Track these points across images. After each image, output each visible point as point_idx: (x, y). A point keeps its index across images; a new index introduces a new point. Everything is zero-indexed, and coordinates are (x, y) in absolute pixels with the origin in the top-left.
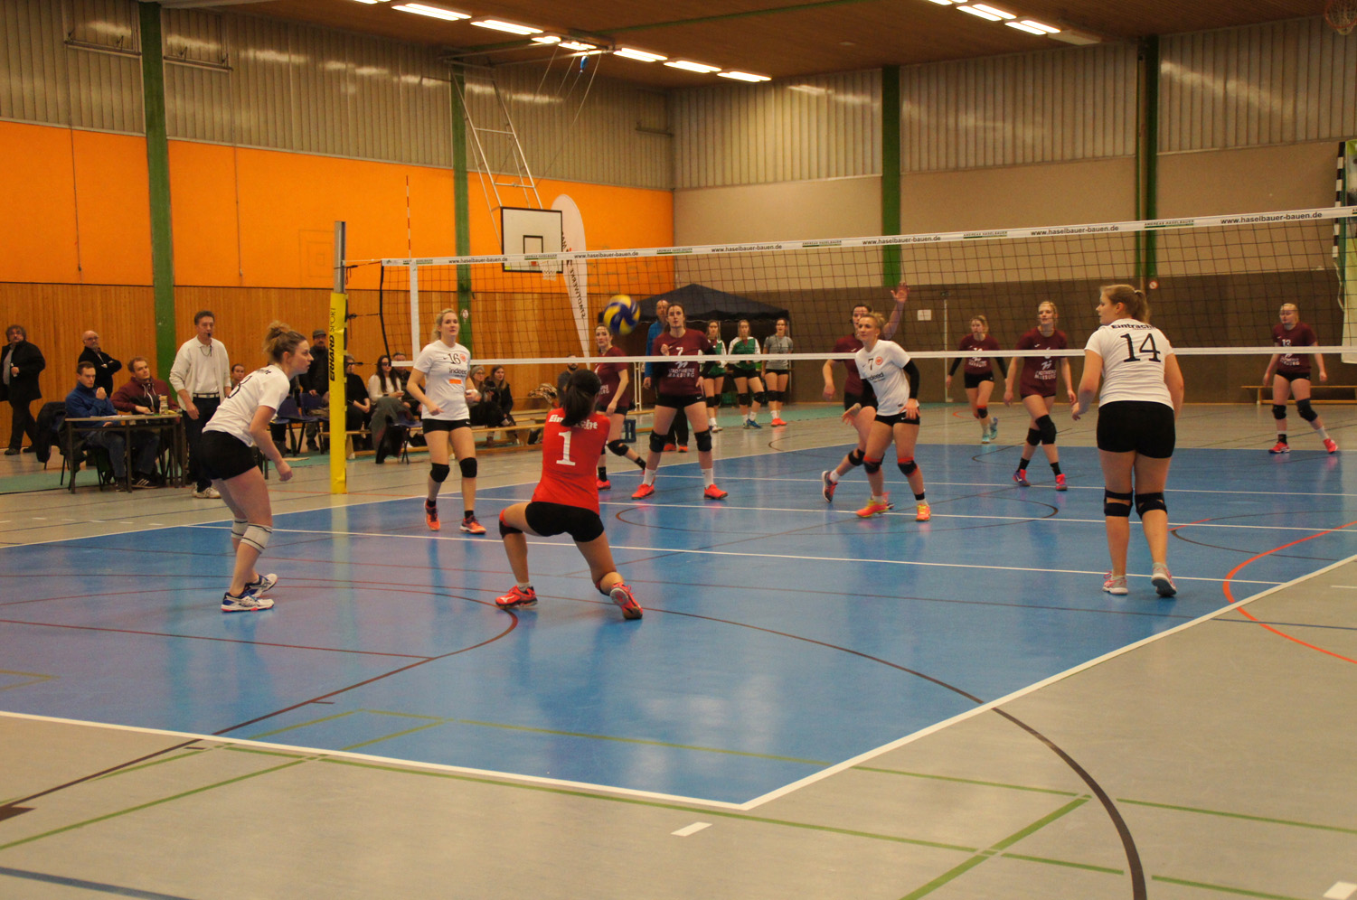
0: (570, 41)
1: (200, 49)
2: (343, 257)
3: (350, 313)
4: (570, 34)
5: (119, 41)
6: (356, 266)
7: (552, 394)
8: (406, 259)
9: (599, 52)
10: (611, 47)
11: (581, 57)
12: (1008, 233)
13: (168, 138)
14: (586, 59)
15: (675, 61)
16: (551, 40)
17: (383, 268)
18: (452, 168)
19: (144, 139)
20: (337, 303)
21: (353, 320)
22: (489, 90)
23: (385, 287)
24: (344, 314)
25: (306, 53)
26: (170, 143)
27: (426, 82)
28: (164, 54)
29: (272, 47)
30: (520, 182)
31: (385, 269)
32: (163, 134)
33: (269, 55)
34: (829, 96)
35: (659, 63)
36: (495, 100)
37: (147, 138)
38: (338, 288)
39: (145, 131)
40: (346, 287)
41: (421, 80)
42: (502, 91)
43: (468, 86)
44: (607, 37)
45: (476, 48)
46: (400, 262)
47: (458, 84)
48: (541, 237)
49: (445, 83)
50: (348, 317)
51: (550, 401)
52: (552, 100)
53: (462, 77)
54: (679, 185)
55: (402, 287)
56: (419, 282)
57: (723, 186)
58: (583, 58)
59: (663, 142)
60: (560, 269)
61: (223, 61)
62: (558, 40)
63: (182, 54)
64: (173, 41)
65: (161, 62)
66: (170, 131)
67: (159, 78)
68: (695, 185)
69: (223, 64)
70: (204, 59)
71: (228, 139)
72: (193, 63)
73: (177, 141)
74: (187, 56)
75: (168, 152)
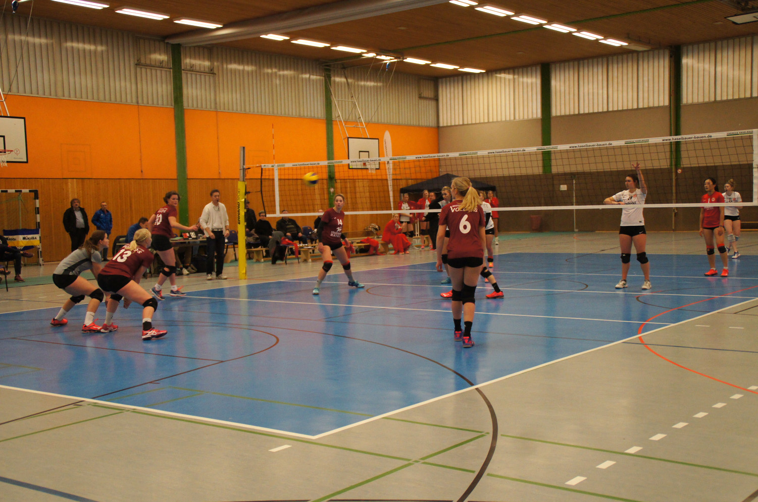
0: (381, 55)
1: (200, 65)
2: (244, 164)
3: (247, 191)
4: (380, 52)
5: (161, 62)
6: (249, 168)
7: (376, 229)
8: (273, 164)
9: (396, 60)
10: (402, 58)
11: (387, 63)
12: (558, 147)
13: (184, 107)
14: (389, 64)
15: (435, 64)
16: (371, 55)
17: (262, 169)
18: (325, 119)
19: (173, 110)
20: (241, 186)
21: (249, 195)
22: (343, 80)
23: (263, 177)
24: (244, 191)
25: (252, 65)
27: (312, 77)
28: (183, 68)
29: (235, 63)
30: (358, 125)
32: (182, 106)
33: (234, 66)
34: (514, 79)
35: (427, 65)
36: (346, 85)
37: (174, 108)
38: (242, 180)
39: (173, 105)
40: (245, 178)
41: (310, 77)
42: (350, 81)
43: (332, 79)
44: (400, 53)
45: (336, 60)
46: (270, 166)
47: (328, 78)
48: (368, 152)
49: (321, 78)
50: (247, 193)
51: (375, 232)
52: (375, 84)
53: (330, 75)
54: (441, 125)
55: (271, 177)
56: (279, 175)
57: (463, 125)
58: (388, 64)
59: (433, 103)
60: (378, 168)
61: (211, 70)
62: (375, 55)
63: (191, 67)
64: (187, 61)
65: (181, 72)
66: (185, 104)
67: (181, 80)
68: (449, 124)
69: (211, 72)
70: (202, 69)
71: (213, 108)
72: (196, 72)
73: (189, 109)
74: (194, 69)
75: (184, 114)
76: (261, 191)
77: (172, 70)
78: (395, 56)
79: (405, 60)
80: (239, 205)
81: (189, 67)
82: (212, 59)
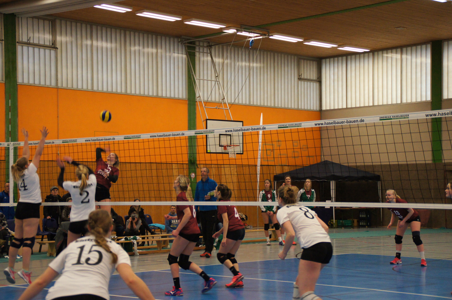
0: (241, 31)
1: (39, 38)
4: (241, 28)
9: (261, 37)
10: (267, 35)
13: (18, 83)
16: (232, 31)
18: (187, 99)
26: (18, 86)
27: (173, 54)
28: (17, 40)
32: (15, 81)
37: (5, 83)
39: (4, 80)
41: (170, 54)
43: (197, 57)
44: (266, 29)
47: (192, 56)
48: (230, 135)
54: (324, 108)
57: (347, 108)
58: (251, 41)
59: (315, 85)
60: (241, 152)
61: (53, 44)
62: (235, 31)
63: (28, 40)
64: (23, 33)
65: (15, 45)
66: (20, 80)
67: (14, 53)
68: (332, 108)
69: (53, 46)
70: (42, 43)
71: (53, 84)
72: (35, 45)
73: (23, 85)
74: (31, 41)
75: (17, 91)
77: (3, 42)
79: (271, 37)
81: (25, 40)
82: (53, 32)
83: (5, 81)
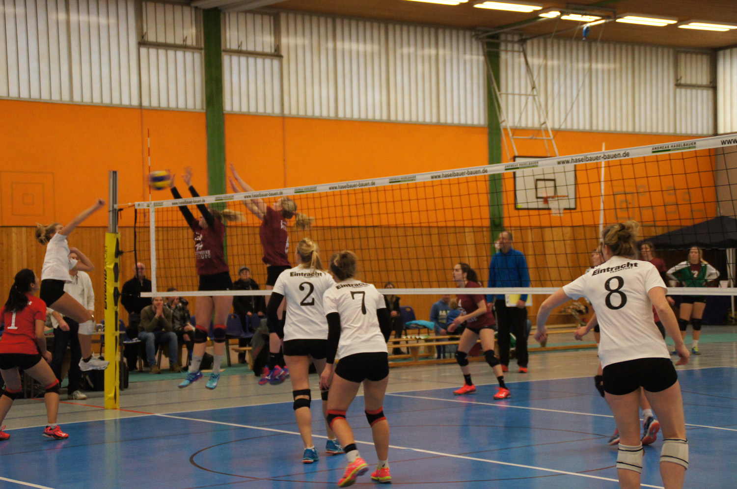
0: (568, 14)
1: (255, 41)
2: (115, 202)
3: (119, 250)
5: (185, 38)
9: (603, 21)
10: (613, 16)
13: (224, 113)
15: (688, 24)
16: (553, 14)
17: (136, 210)
18: (486, 126)
19: (204, 116)
20: (111, 241)
23: (138, 225)
24: (114, 251)
28: (223, 47)
31: (138, 211)
32: (221, 108)
37: (206, 113)
38: (111, 228)
39: (205, 108)
40: (117, 226)
46: (145, 205)
48: (554, 180)
49: (481, 58)
50: (119, 254)
54: (721, 130)
55: (146, 225)
56: (155, 221)
58: (585, 28)
59: (707, 94)
60: (573, 206)
61: (276, 50)
62: (558, 14)
63: (239, 47)
64: (232, 36)
65: (221, 55)
66: (227, 107)
67: (219, 67)
69: (277, 54)
70: (259, 49)
71: (277, 111)
72: (248, 54)
73: (233, 115)
74: (244, 48)
75: (224, 123)
76: (135, 250)
77: (203, 52)
78: (603, 14)
79: (618, 20)
80: (106, 275)
81: (234, 46)
82: (277, 33)
83: (206, 110)
